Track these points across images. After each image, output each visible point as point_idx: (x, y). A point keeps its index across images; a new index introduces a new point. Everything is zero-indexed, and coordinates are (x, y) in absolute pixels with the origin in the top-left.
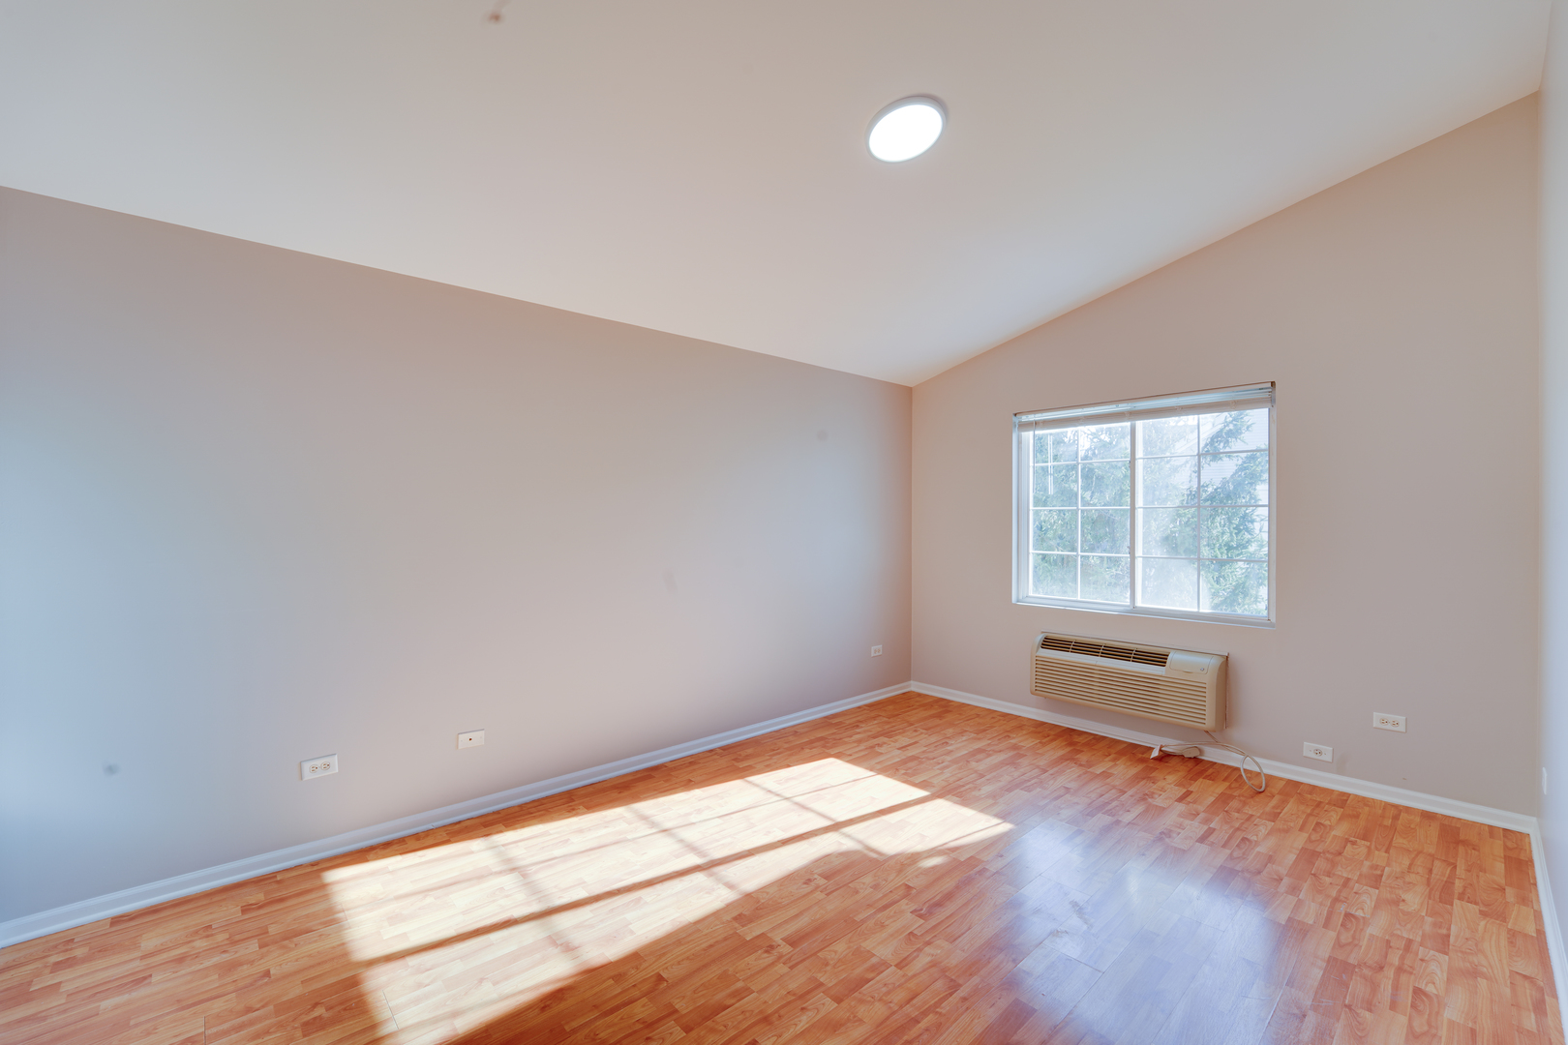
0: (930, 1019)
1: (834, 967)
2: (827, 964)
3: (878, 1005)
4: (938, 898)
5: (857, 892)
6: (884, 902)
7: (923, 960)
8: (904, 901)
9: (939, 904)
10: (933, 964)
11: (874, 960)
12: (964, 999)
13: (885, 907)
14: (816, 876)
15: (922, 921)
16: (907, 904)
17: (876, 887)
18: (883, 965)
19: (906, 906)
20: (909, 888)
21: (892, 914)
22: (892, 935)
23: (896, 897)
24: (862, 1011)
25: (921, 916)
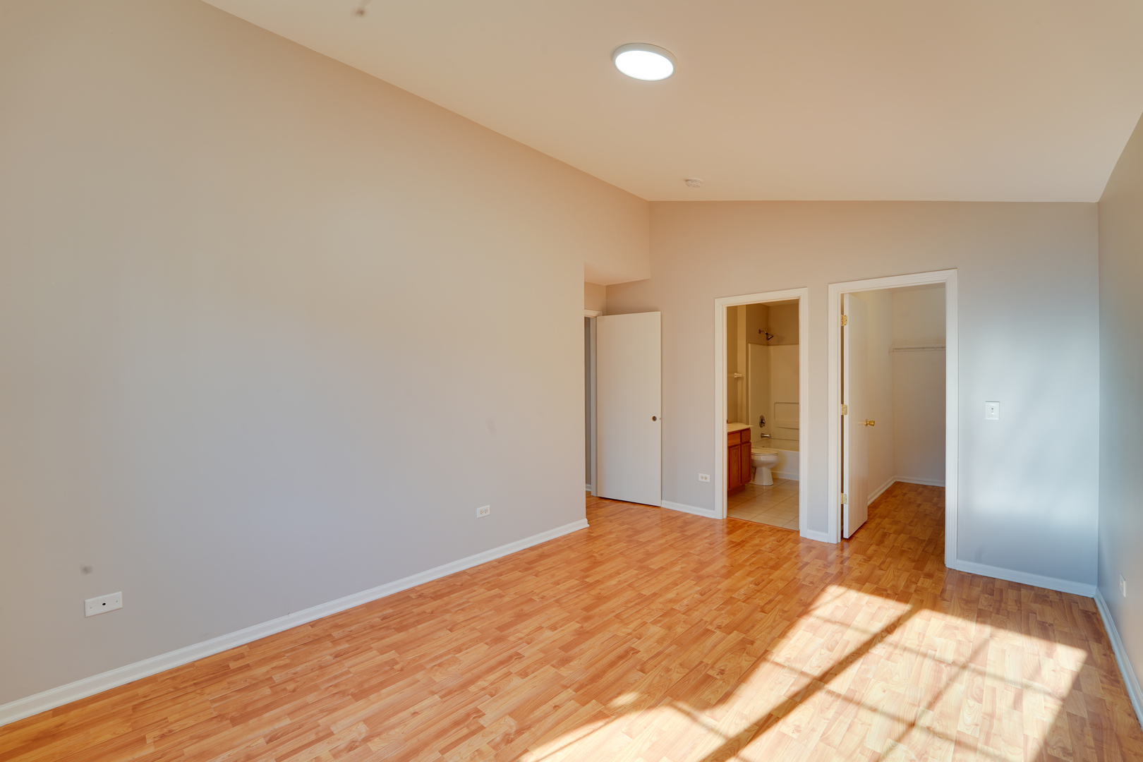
0: (630, 605)
1: (680, 621)
2: (684, 622)
3: (654, 608)
4: (621, 663)
5: (681, 665)
6: (659, 658)
7: (632, 626)
8: (645, 659)
9: (621, 657)
10: (627, 624)
11: (660, 625)
12: (613, 612)
13: (658, 654)
14: (718, 677)
15: (632, 646)
16: (643, 657)
17: (668, 670)
18: (655, 622)
19: (643, 656)
20: (642, 670)
21: (653, 650)
22: (651, 637)
23: (652, 663)
24: (661, 606)
25: (633, 649)
